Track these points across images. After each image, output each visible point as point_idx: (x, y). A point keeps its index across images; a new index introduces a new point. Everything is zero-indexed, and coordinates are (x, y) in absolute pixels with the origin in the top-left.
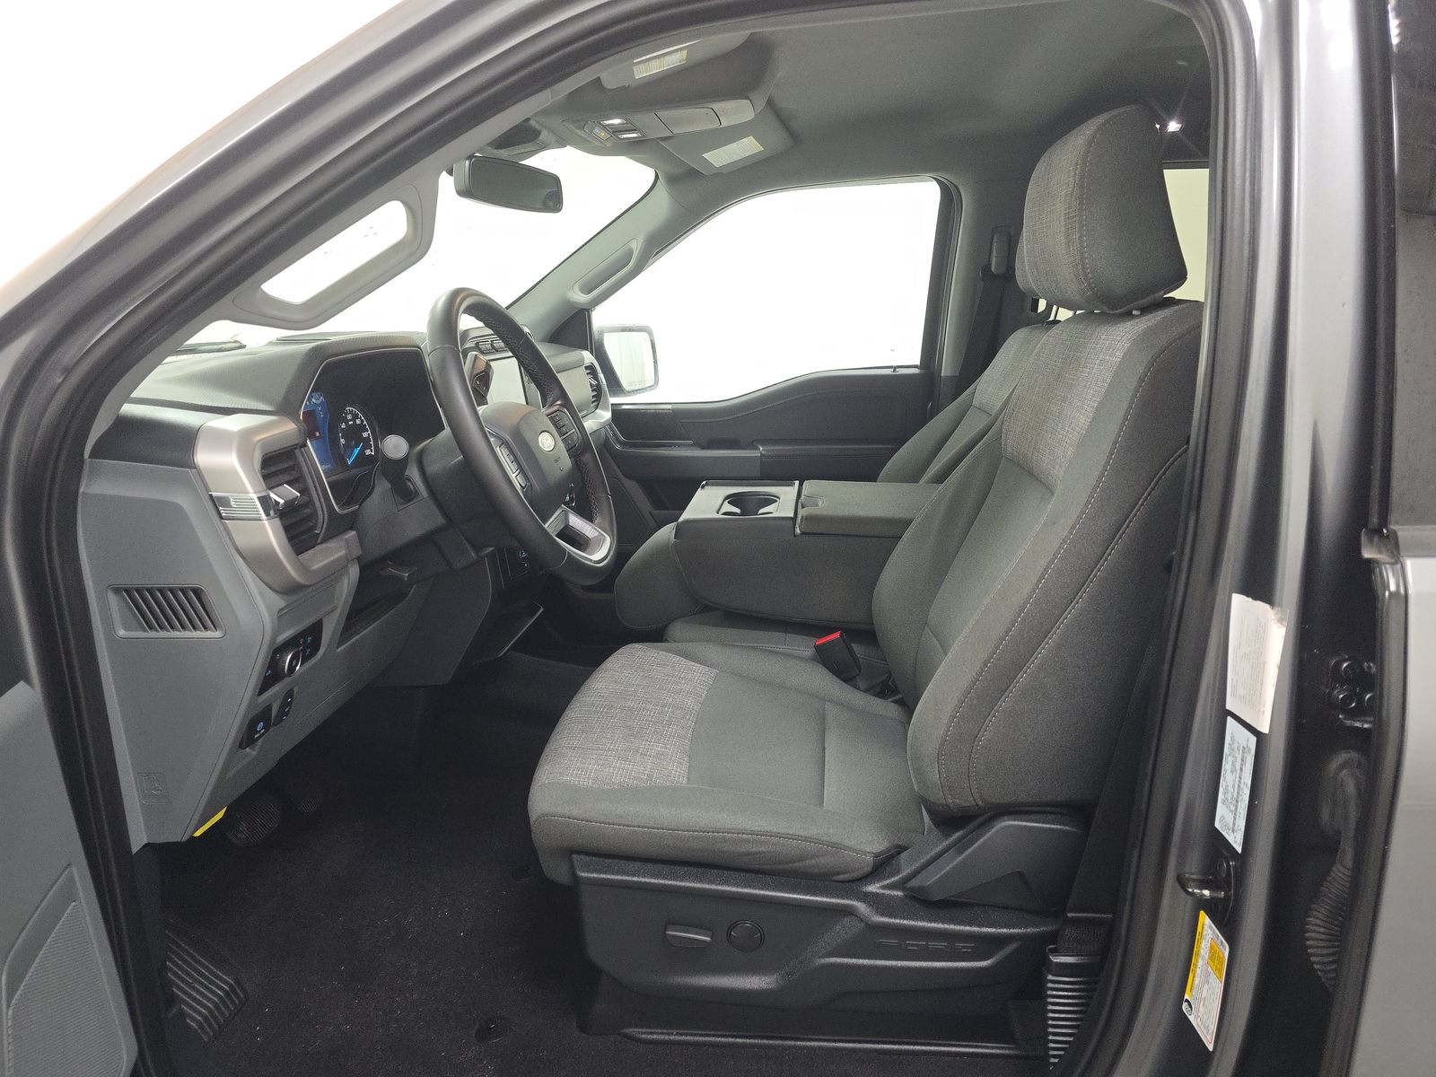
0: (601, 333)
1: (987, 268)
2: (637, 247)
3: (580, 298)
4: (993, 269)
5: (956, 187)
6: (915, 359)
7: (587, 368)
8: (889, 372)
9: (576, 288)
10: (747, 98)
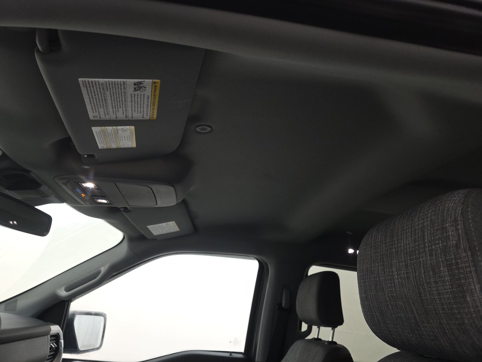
0: (74, 315)
1: (280, 304)
2: (103, 270)
3: (63, 293)
4: (283, 305)
5: (266, 264)
6: (241, 348)
7: (51, 336)
8: (227, 355)
9: (63, 288)
10: (173, 187)
